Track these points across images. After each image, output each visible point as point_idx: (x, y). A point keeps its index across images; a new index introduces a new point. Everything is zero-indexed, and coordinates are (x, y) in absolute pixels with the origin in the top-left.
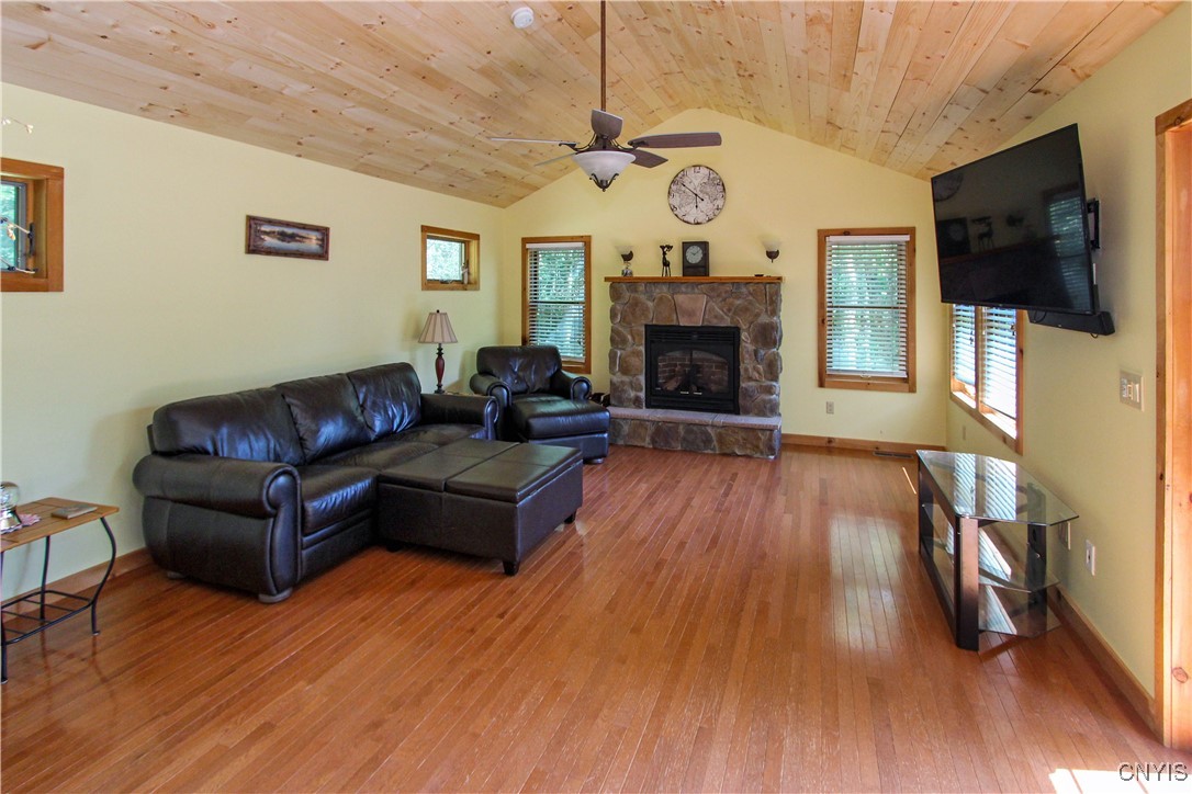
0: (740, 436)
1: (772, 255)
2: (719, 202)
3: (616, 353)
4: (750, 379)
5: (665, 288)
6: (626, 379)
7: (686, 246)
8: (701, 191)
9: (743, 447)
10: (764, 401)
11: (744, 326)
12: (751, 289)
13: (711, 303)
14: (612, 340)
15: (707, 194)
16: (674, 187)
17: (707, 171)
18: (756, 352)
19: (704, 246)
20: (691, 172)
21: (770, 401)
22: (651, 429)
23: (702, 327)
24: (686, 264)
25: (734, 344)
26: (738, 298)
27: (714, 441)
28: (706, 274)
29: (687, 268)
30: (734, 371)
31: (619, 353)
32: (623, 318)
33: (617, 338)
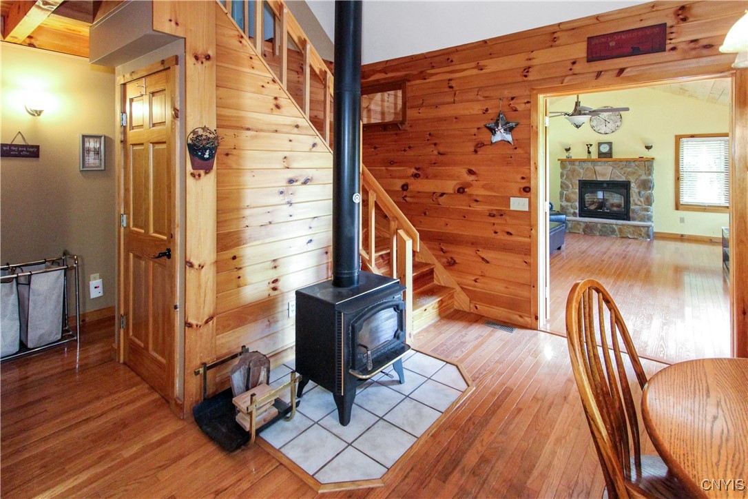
0: (631, 229)
1: (648, 148)
2: (619, 124)
3: (563, 193)
4: (636, 204)
5: (590, 164)
6: (569, 204)
7: (600, 144)
8: (608, 119)
9: (633, 234)
10: (644, 215)
11: (632, 180)
12: (636, 163)
13: (614, 170)
14: (561, 187)
15: (612, 120)
16: (593, 117)
18: (639, 192)
19: (610, 144)
21: (647, 215)
22: (583, 226)
23: (610, 181)
24: (600, 153)
25: (627, 189)
26: (629, 168)
27: (617, 232)
28: (611, 157)
29: (601, 155)
30: (627, 202)
31: (565, 192)
32: (567, 177)
33: (564, 186)
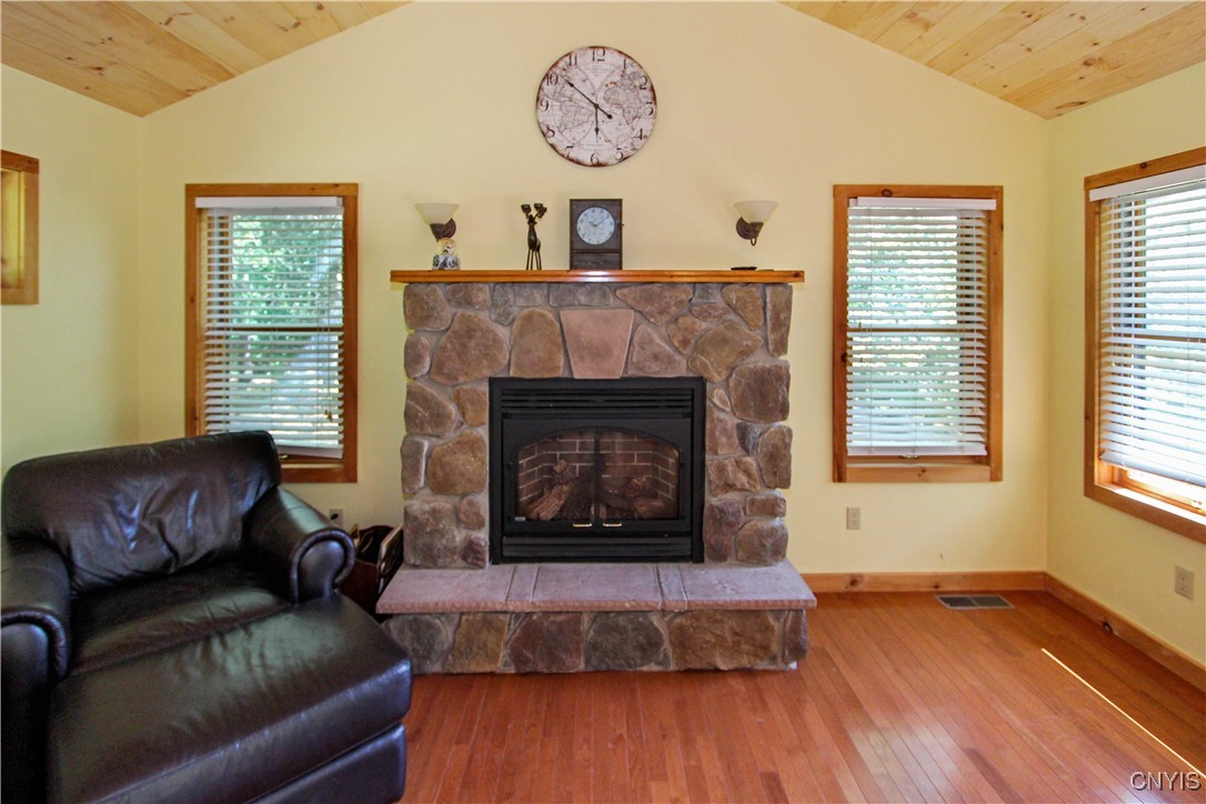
0: (727, 628)
1: (748, 230)
2: (644, 124)
3: (419, 447)
4: (729, 487)
5: (538, 296)
6: (444, 503)
7: (577, 207)
8: (607, 100)
9: (735, 650)
10: (761, 534)
11: (716, 376)
12: (733, 297)
13: (644, 328)
14: (409, 416)
15: (619, 105)
16: (549, 88)
17: (620, 60)
18: (743, 432)
19: (614, 206)
20: (585, 60)
21: (773, 530)
22: (512, 630)
23: (622, 380)
24: (578, 246)
25: (691, 415)
26: (703, 315)
27: (666, 645)
28: (621, 268)
29: (582, 255)
30: (693, 472)
31: (426, 445)
32: (438, 367)
33: (421, 412)
